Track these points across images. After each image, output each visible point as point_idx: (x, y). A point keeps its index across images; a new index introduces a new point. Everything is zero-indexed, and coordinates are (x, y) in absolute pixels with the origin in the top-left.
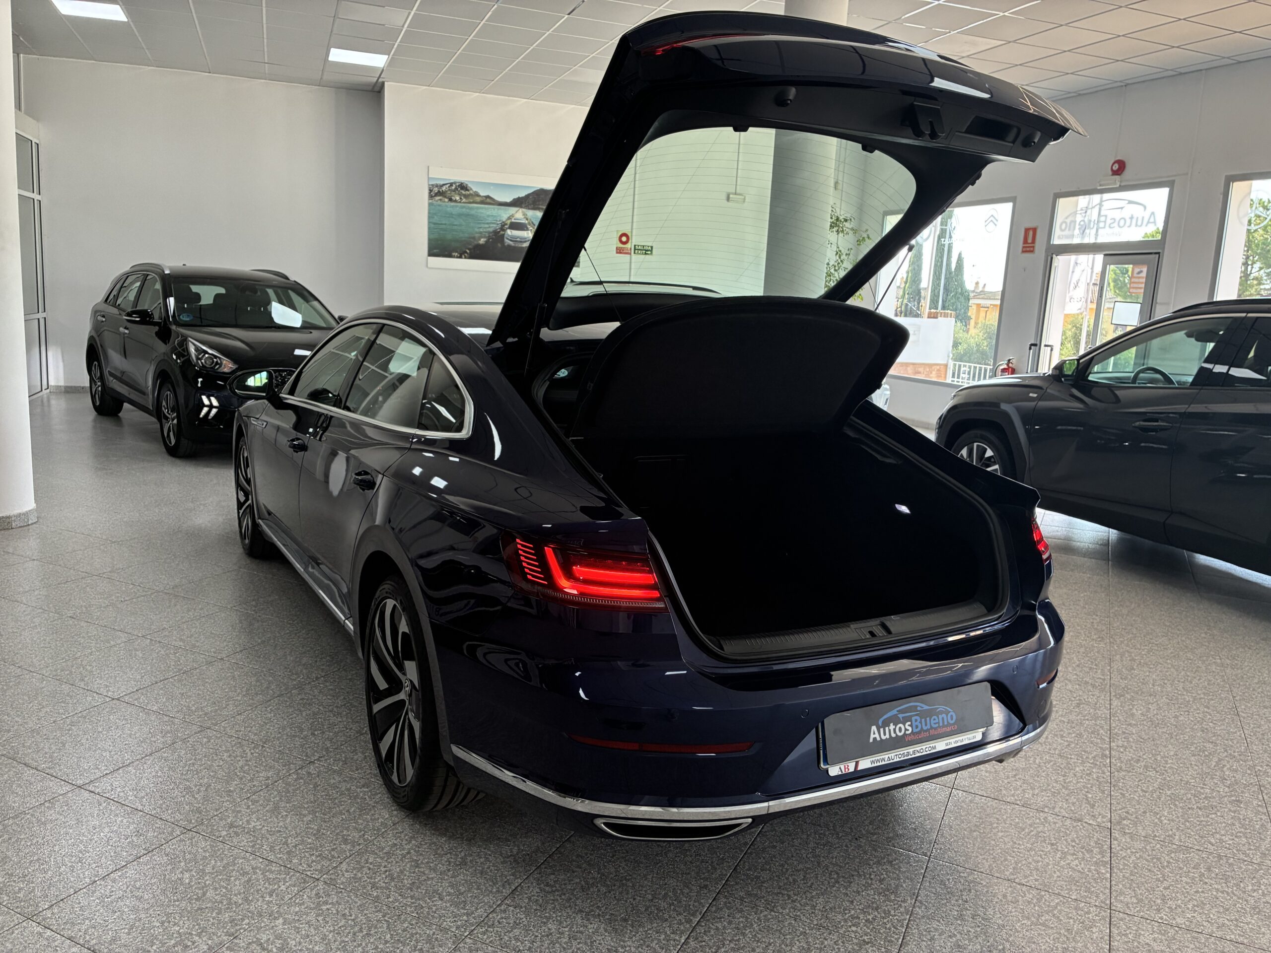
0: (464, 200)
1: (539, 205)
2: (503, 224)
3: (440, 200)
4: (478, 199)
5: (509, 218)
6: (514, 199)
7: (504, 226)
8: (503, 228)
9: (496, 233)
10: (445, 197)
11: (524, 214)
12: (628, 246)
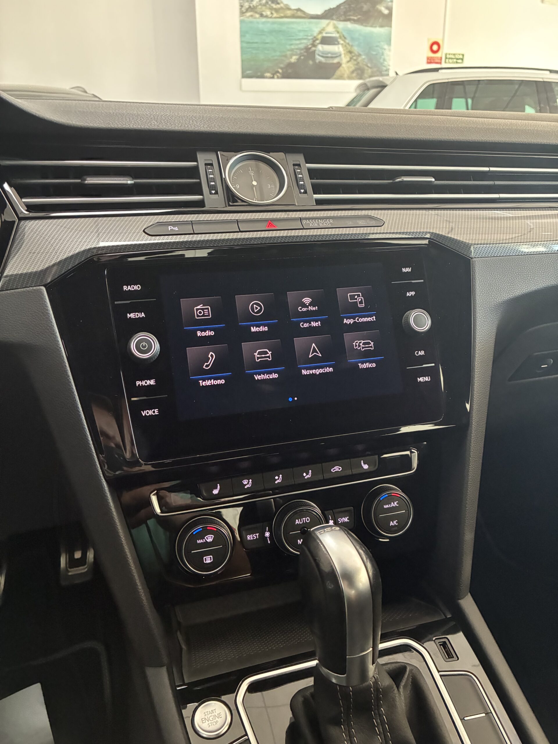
0: (275, 15)
1: (350, 15)
2: (315, 39)
3: (252, 16)
4: (289, 13)
5: (320, 32)
6: (326, 11)
7: (314, 41)
8: (314, 45)
9: (307, 49)
10: (256, 12)
11: (335, 27)
12: (438, 55)
